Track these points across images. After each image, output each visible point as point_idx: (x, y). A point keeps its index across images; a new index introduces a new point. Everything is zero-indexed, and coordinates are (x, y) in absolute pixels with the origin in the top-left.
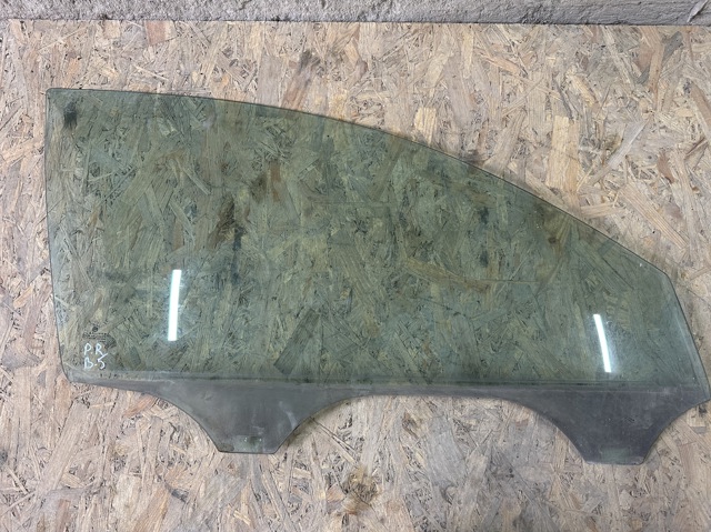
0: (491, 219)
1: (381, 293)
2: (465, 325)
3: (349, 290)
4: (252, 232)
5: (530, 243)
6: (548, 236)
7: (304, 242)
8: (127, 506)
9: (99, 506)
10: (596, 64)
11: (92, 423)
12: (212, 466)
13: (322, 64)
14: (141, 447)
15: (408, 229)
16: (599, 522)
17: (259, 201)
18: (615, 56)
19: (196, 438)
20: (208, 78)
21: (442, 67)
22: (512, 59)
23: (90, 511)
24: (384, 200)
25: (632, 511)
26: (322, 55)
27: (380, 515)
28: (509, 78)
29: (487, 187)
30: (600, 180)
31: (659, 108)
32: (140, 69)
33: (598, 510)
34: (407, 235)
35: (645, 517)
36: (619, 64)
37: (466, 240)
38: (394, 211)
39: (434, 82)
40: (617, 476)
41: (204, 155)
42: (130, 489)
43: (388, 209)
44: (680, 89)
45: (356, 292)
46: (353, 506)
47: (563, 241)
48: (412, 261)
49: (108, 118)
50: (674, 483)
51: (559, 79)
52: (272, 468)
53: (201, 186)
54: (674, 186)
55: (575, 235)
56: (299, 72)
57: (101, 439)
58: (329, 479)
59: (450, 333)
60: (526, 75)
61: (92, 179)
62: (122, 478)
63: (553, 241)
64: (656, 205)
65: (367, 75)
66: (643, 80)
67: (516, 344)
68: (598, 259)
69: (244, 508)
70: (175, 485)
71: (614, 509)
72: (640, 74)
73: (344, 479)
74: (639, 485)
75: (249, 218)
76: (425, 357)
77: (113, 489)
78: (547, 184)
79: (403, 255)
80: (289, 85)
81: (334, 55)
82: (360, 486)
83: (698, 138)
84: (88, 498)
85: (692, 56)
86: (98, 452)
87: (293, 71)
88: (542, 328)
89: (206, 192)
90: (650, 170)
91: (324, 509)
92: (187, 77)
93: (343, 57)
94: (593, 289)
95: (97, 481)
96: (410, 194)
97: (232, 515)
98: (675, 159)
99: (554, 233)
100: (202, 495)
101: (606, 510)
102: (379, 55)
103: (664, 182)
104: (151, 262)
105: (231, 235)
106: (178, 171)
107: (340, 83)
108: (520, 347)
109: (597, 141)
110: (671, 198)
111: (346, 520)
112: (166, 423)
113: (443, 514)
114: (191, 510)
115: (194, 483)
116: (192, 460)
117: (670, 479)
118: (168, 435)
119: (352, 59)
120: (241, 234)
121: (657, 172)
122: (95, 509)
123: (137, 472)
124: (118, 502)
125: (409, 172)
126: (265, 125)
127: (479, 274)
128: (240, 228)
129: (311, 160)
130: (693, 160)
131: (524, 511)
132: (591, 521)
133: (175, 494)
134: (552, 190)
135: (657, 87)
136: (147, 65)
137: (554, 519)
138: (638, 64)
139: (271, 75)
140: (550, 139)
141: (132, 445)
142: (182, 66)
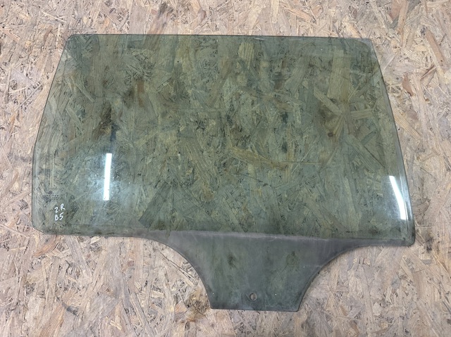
0: (289, 120)
1: (214, 171)
2: (271, 192)
3: (192, 169)
4: (124, 128)
5: (316, 136)
6: (328, 132)
7: (161, 136)
8: (35, 319)
9: (15, 319)
10: (363, 15)
11: (11, 262)
12: (95, 290)
13: (174, 12)
14: (45, 277)
15: (234, 127)
16: (359, 324)
17: (129, 107)
18: (375, 9)
19: (84, 271)
20: (94, 21)
21: (258, 15)
22: (306, 11)
23: (9, 322)
24: (217, 107)
25: (381, 316)
26: (174, 6)
27: (211, 321)
28: (303, 23)
29: (287, 98)
30: (364, 94)
31: (404, 45)
32: (46, 14)
33: (358, 316)
34: (232, 131)
35: (390, 320)
36: (378, 15)
37: (273, 134)
38: (223, 114)
39: (252, 25)
40: (371, 293)
41: (91, 75)
42: (37, 307)
43: (220, 113)
44: (418, 32)
45: (196, 170)
46: (193, 316)
47: (338, 135)
48: (236, 149)
49: (24, 49)
50: (409, 298)
51: (337, 25)
52: (137, 291)
53: (88, 96)
54: (413, 98)
55: (346, 131)
56: (158, 17)
57: (17, 272)
58: (176, 298)
59: (261, 198)
60: (315, 22)
61: (12, 92)
62: (32, 299)
63: (331, 135)
64: (401, 111)
65: (206, 20)
66: (394, 26)
67: (305, 205)
68: (361, 147)
69: (117, 318)
70: (69, 304)
71: (369, 315)
72: (392, 22)
73: (186, 298)
74: (387, 300)
75: (121, 118)
76: (243, 214)
77: (26, 307)
78: (328, 96)
79: (230, 145)
80: (151, 27)
81: (183, 6)
82: (198, 302)
83: (430, 66)
84: (8, 313)
85: (426, 10)
86: (15, 281)
87: (154, 16)
88: (323, 194)
89: (92, 100)
90: (397, 87)
91: (173, 318)
92: (80, 20)
93: (189, 7)
94: (357, 167)
95: (14, 301)
96: (235, 103)
97: (109, 323)
98: (414, 80)
99: (331, 130)
100: (88, 310)
101: (364, 316)
102: (214, 7)
103: (407, 95)
104: (53, 150)
105: (109, 130)
106: (73, 86)
107: (187, 25)
108: (307, 207)
109: (362, 67)
110: (411, 106)
111: (188, 326)
112: (63, 261)
113: (254, 321)
114: (80, 320)
115: (82, 302)
116: (81, 286)
117: (407, 295)
118: (64, 270)
119: (196, 9)
120: (116, 130)
121: (402, 88)
122: (13, 321)
123: (43, 295)
124: (29, 316)
125: (234, 88)
126: (134, 54)
127: (280, 158)
128: (115, 126)
129: (166, 78)
130: (426, 80)
131: (309, 318)
132: (354, 324)
133: (69, 309)
134: (332, 100)
135: (403, 31)
136: (51, 11)
137: (329, 322)
138: (390, 15)
139: (139, 19)
140: (331, 65)
141: (38, 276)
142: (76, 12)
